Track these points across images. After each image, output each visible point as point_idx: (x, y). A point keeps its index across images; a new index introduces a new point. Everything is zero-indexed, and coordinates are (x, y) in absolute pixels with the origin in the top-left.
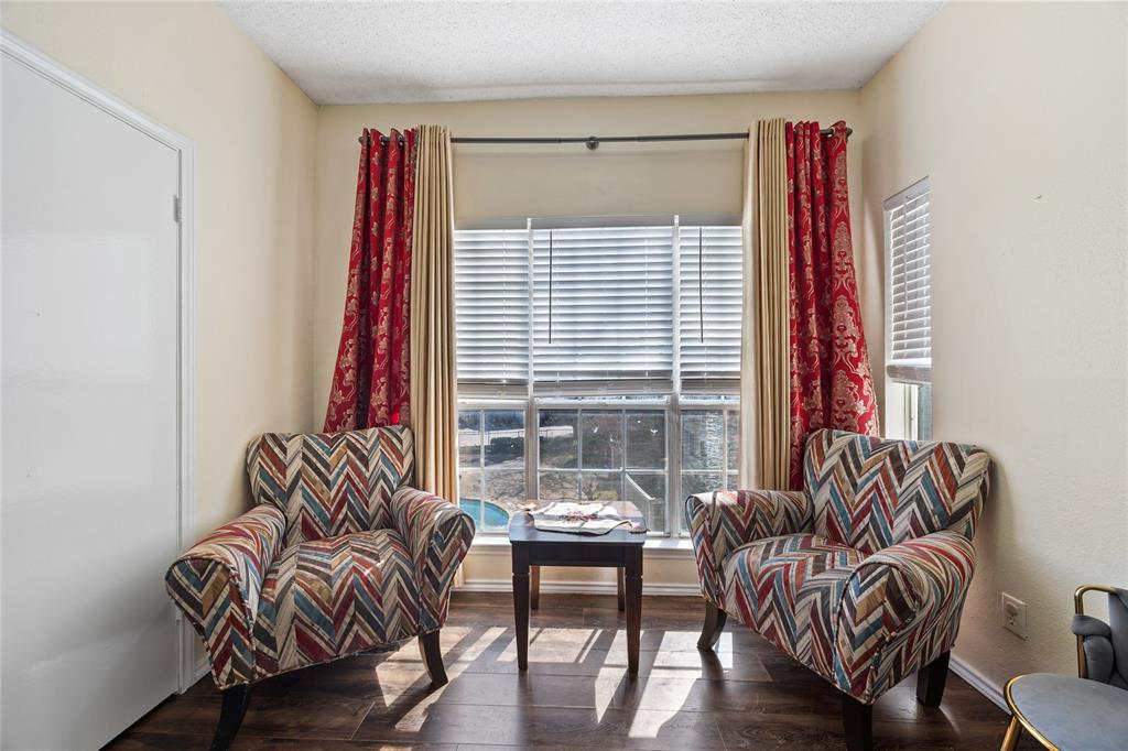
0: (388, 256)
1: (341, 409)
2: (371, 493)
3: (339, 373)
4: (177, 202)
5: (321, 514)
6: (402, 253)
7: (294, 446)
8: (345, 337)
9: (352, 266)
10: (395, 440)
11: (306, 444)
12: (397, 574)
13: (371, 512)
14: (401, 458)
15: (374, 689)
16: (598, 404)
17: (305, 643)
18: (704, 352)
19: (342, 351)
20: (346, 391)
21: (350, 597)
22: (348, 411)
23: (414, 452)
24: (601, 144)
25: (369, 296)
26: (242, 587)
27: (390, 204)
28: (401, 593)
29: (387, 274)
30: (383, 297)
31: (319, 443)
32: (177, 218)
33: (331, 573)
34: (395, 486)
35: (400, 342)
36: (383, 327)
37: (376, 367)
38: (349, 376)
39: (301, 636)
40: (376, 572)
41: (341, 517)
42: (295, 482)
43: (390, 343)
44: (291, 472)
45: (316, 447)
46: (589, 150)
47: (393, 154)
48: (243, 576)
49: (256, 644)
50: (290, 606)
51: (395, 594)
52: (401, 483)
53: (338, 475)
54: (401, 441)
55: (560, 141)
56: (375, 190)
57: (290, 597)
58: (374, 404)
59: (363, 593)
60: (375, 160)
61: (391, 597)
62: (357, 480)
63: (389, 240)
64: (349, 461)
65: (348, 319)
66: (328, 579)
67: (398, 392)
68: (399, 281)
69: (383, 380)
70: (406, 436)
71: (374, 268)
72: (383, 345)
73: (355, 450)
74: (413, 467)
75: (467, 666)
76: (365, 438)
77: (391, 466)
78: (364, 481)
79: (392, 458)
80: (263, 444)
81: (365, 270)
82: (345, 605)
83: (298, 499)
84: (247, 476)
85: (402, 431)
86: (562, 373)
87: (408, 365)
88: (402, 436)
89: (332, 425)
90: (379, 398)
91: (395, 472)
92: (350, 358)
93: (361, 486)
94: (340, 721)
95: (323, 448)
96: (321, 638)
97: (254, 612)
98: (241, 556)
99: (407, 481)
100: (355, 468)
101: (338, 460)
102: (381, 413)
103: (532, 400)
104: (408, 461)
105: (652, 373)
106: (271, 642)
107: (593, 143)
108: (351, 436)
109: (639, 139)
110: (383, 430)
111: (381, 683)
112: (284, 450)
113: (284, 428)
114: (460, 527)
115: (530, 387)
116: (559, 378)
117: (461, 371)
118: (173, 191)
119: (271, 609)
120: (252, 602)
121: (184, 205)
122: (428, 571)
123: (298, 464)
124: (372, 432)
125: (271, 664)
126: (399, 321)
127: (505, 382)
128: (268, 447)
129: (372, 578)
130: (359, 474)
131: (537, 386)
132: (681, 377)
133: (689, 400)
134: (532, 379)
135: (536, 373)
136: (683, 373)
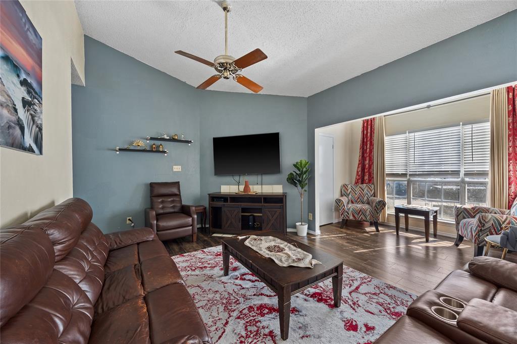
0: (368, 146)
1: (358, 180)
2: (364, 197)
3: (358, 172)
5: (354, 199)
6: (372, 144)
7: (349, 186)
8: (359, 164)
9: (360, 149)
10: (370, 187)
13: (364, 200)
14: (371, 191)
17: (353, 216)
18: (474, 164)
19: (358, 167)
20: (359, 176)
21: (361, 210)
22: (360, 180)
23: (374, 190)
25: (364, 155)
27: (369, 134)
29: (368, 150)
30: (367, 155)
32: (333, 148)
35: (371, 165)
36: (367, 162)
37: (366, 171)
38: (360, 173)
39: (353, 214)
41: (358, 201)
42: (350, 193)
43: (369, 165)
44: (349, 191)
45: (353, 187)
47: (369, 123)
49: (346, 214)
50: (351, 209)
52: (371, 196)
53: (358, 193)
56: (365, 132)
58: (365, 179)
59: (363, 210)
60: (365, 125)
61: (368, 213)
63: (369, 142)
64: (360, 190)
65: (359, 161)
67: (371, 176)
68: (371, 151)
69: (367, 173)
70: (373, 186)
71: (365, 148)
72: (367, 166)
73: (361, 188)
74: (374, 193)
76: (363, 186)
78: (363, 195)
79: (369, 190)
80: (344, 186)
81: (363, 149)
82: (360, 212)
83: (350, 196)
84: (341, 192)
86: (418, 171)
87: (373, 170)
89: (356, 183)
90: (366, 177)
91: (370, 193)
92: (360, 169)
96: (356, 216)
97: (346, 209)
99: (373, 196)
100: (361, 192)
101: (358, 190)
102: (367, 181)
103: (409, 179)
105: (451, 171)
106: (348, 214)
108: (360, 185)
110: (367, 184)
112: (347, 187)
113: (347, 183)
115: (408, 176)
116: (418, 173)
117: (387, 171)
119: (349, 209)
120: (346, 207)
121: (334, 146)
122: (375, 209)
123: (350, 190)
124: (365, 185)
125: (349, 217)
126: (371, 160)
127: (400, 174)
128: (345, 186)
130: (362, 193)
131: (410, 175)
132: (464, 172)
133: (467, 179)
134: (409, 173)
135: (410, 171)
136: (465, 171)
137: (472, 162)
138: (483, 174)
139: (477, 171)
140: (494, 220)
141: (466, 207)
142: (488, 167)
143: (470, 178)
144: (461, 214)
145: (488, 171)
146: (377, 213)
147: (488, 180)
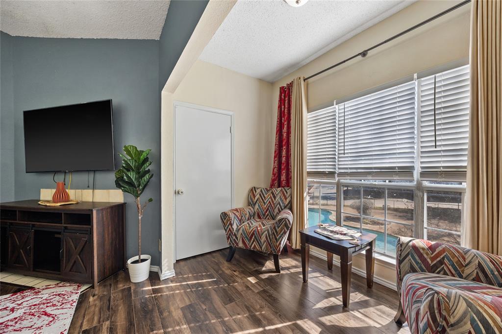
0: (285, 129)
1: (273, 181)
2: (275, 208)
4: (231, 128)
5: (262, 212)
7: (258, 191)
8: (275, 158)
10: (285, 192)
11: (261, 191)
12: (266, 232)
14: (286, 199)
15: (263, 265)
16: (371, 184)
17: (244, 242)
18: (439, 154)
19: (274, 163)
20: (275, 175)
21: (253, 234)
22: (275, 182)
23: (291, 197)
24: (369, 52)
26: (232, 222)
28: (266, 237)
30: (284, 142)
31: (264, 191)
32: (231, 132)
33: (251, 226)
34: (283, 208)
35: (289, 158)
36: (284, 153)
37: (283, 167)
38: (276, 170)
39: (243, 240)
40: (261, 229)
41: (267, 214)
42: (257, 201)
43: (286, 159)
44: (256, 198)
45: (263, 192)
46: (363, 58)
48: (233, 220)
49: (234, 238)
50: (241, 231)
51: (265, 237)
52: (285, 207)
53: (267, 201)
54: (287, 193)
55: (344, 62)
56: (282, 107)
57: (241, 229)
58: (282, 180)
59: (257, 234)
60: (282, 96)
62: (272, 204)
63: (286, 123)
64: (271, 197)
65: (276, 152)
66: (250, 227)
67: (288, 175)
69: (284, 171)
71: (282, 132)
72: (284, 159)
73: (273, 194)
75: (289, 272)
76: (277, 191)
77: (282, 201)
78: (274, 204)
79: (283, 198)
82: (252, 236)
83: (257, 206)
85: (288, 190)
86: (350, 168)
88: (288, 191)
90: (283, 177)
91: (283, 203)
92: (276, 165)
93: (273, 205)
94: (251, 267)
95: (265, 192)
96: (247, 242)
97: (235, 230)
98: (233, 215)
99: (288, 207)
100: (272, 199)
102: (283, 183)
103: (339, 181)
104: (288, 200)
105: (400, 168)
106: (237, 238)
107: (364, 54)
108: (274, 189)
109: (385, 42)
110: (283, 189)
111: (266, 265)
112: (256, 192)
114: (284, 222)
115: (336, 175)
117: (307, 168)
118: (230, 125)
119: (238, 230)
120: (235, 227)
121: (232, 128)
123: (258, 197)
124: (279, 189)
125: (237, 244)
127: (327, 172)
128: (253, 190)
129: (260, 231)
130: (273, 202)
131: (340, 174)
132: (420, 170)
133: (426, 184)
134: (337, 171)
135: (339, 168)
136: (422, 168)
137: (434, 149)
138: (457, 173)
139: (444, 167)
140: (473, 322)
141: (417, 245)
142: (466, 158)
143: (431, 182)
144: (407, 259)
145: (465, 167)
146: (276, 239)
147: (466, 186)
